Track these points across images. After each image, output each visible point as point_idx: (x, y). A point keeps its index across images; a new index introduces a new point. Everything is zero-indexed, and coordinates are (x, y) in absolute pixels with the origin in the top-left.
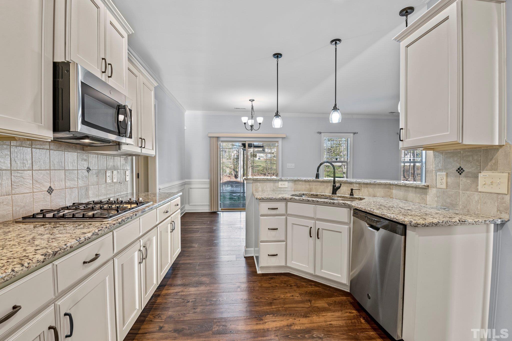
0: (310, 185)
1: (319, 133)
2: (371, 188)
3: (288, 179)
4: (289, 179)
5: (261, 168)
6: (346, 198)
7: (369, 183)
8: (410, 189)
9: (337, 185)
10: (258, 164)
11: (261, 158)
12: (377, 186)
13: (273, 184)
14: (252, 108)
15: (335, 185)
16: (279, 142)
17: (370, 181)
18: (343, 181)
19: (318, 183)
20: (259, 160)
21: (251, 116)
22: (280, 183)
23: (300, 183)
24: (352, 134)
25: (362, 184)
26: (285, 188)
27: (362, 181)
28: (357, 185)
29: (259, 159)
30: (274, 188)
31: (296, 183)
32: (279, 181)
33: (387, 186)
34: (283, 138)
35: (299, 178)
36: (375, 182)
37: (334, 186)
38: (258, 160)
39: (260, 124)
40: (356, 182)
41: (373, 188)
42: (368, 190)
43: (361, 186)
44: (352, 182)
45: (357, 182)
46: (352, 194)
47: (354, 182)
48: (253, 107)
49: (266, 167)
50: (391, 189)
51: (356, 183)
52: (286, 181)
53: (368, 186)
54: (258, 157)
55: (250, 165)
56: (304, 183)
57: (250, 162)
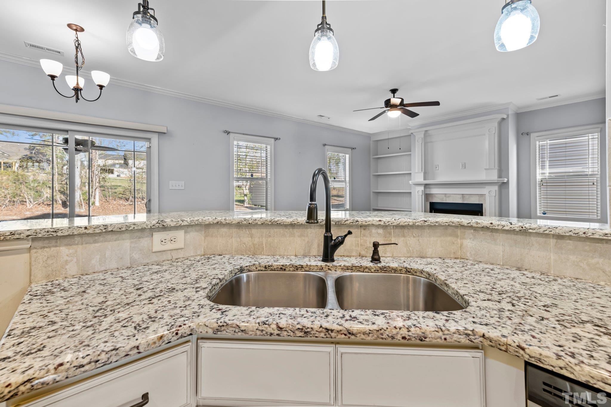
0: (252, 236)
1: (227, 133)
2: (414, 237)
3: (185, 223)
4: (189, 220)
5: (121, 190)
6: (367, 270)
7: (411, 224)
8: (533, 239)
9: (336, 233)
10: (113, 184)
11: (121, 175)
12: (427, 231)
13: (131, 243)
14: (77, 48)
15: (329, 235)
16: (152, 140)
17: (414, 221)
18: (348, 222)
19: (275, 230)
20: (118, 178)
21: (76, 65)
22: (158, 236)
23: (224, 230)
24: (273, 140)
25: (392, 228)
26: (176, 251)
27: (393, 220)
28: (381, 231)
29: (118, 176)
30: (136, 256)
31: (211, 230)
32: (153, 229)
33: (450, 231)
34: (160, 133)
35: (219, 219)
36: (425, 221)
37: (327, 239)
38: (116, 178)
39: (101, 87)
40: (380, 223)
41: (419, 236)
42: (406, 243)
43: (390, 234)
44: (370, 223)
45: (382, 223)
46: (376, 257)
47: (374, 223)
48: (79, 44)
49: (129, 188)
50: (457, 236)
51: (379, 226)
52: (177, 228)
53: (406, 231)
54: (116, 174)
55: (97, 184)
56: (234, 230)
57: (98, 180)
